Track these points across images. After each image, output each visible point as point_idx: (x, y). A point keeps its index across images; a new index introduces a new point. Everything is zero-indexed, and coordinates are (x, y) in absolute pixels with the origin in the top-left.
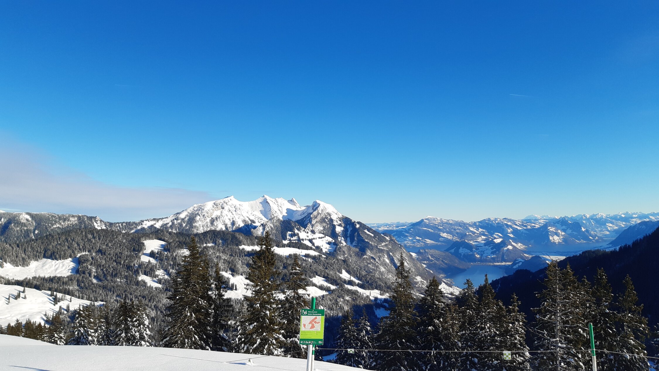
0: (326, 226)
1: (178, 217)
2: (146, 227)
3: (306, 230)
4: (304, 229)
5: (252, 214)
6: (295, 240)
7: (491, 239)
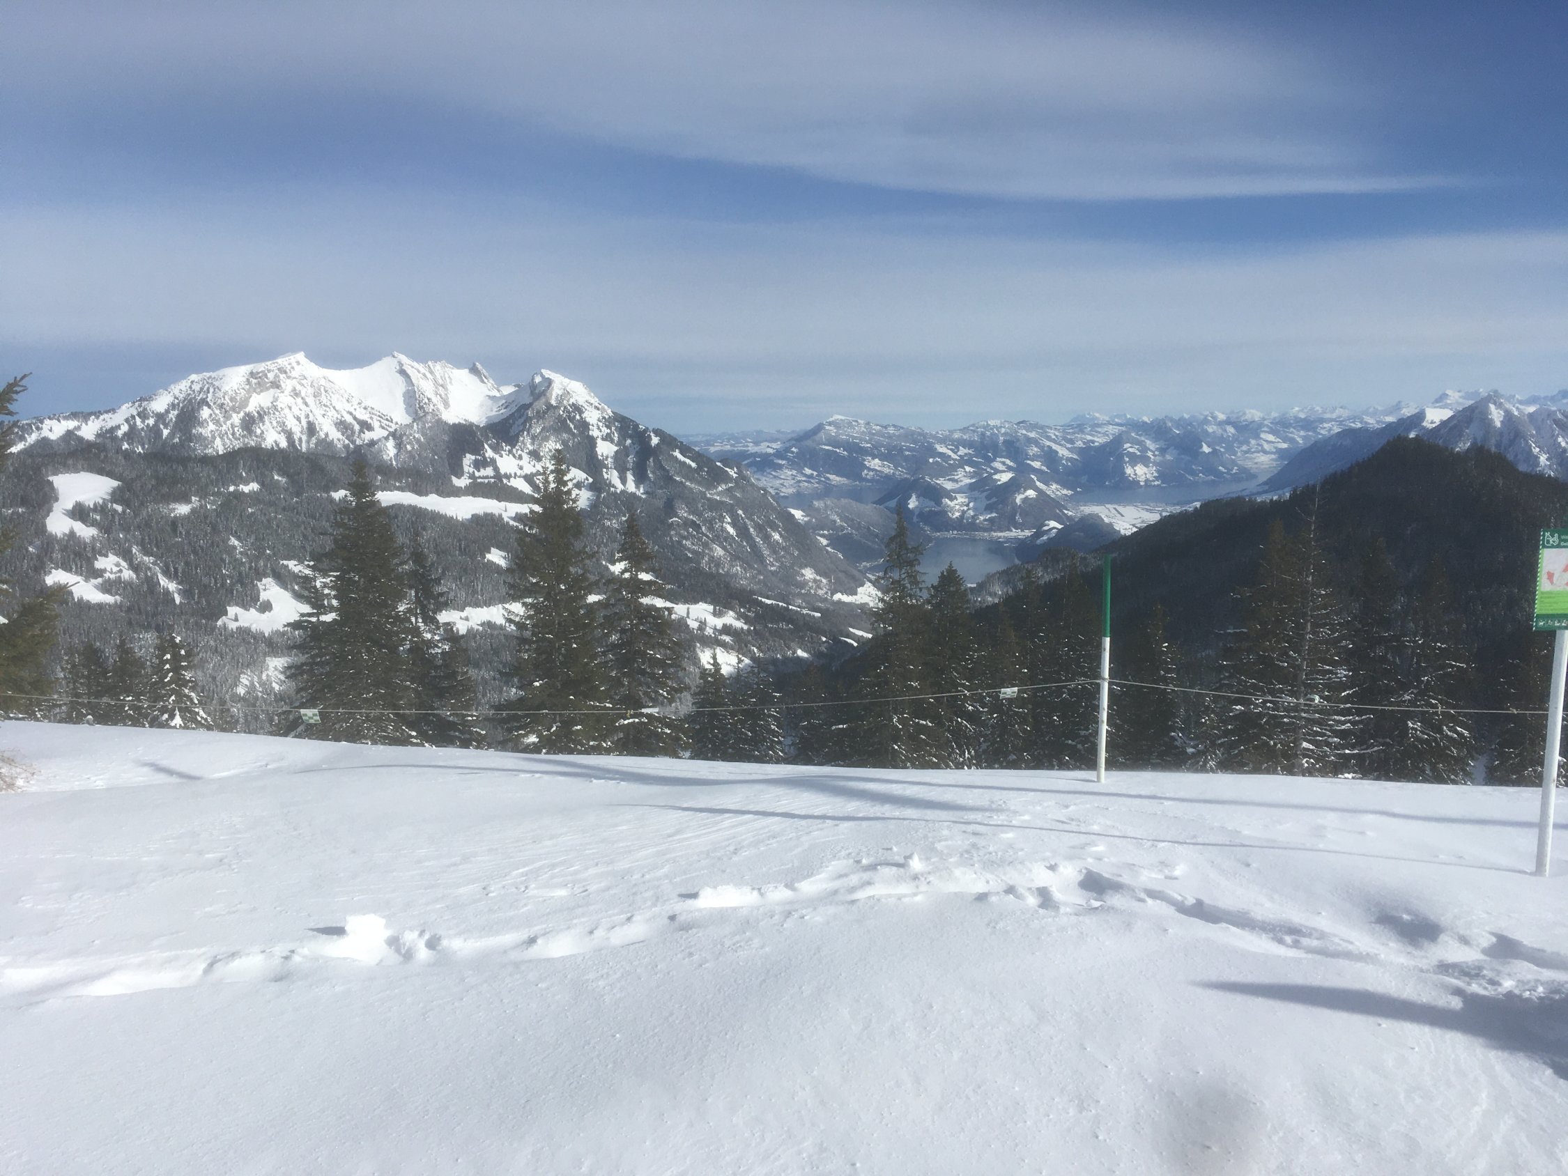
0: (569, 439)
1: (145, 409)
2: (53, 436)
3: (514, 450)
4: (508, 448)
5: (363, 405)
6: (486, 477)
7: (987, 472)
